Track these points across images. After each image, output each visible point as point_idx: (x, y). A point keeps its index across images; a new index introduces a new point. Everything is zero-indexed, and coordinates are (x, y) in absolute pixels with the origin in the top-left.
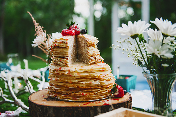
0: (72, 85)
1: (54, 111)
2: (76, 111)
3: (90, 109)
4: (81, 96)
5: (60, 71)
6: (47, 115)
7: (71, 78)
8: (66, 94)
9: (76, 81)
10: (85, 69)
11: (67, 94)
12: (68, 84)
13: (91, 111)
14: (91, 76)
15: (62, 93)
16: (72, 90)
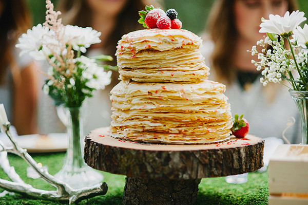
0: (189, 116)
1: (181, 158)
2: (214, 156)
3: (232, 152)
4: (203, 135)
5: (163, 92)
6: (170, 166)
7: (188, 103)
8: (178, 132)
9: (197, 108)
10: (206, 89)
11: (180, 132)
12: (180, 115)
13: (234, 154)
14: (215, 100)
15: (170, 132)
16: (187, 124)
